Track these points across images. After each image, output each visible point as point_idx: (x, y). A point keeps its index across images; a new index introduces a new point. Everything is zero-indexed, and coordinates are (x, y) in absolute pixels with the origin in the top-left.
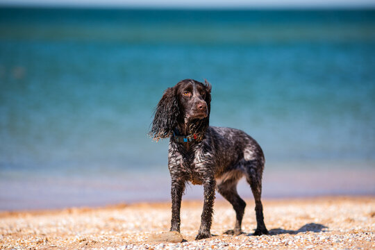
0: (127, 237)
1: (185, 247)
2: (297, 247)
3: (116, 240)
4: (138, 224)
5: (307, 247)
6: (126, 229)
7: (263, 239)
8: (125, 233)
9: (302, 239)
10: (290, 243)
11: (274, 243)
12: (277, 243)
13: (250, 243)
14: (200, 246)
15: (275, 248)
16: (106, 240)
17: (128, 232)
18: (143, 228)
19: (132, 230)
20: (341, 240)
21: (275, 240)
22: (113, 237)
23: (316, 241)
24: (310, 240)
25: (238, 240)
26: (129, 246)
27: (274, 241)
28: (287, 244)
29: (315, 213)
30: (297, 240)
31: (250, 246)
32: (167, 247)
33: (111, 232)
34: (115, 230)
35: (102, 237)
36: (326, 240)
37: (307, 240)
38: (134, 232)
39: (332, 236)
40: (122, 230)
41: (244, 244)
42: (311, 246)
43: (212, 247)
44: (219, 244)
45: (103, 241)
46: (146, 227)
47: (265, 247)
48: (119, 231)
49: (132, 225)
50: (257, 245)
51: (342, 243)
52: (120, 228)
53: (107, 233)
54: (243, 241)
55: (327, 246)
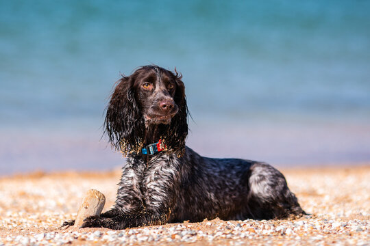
0: (45, 221)
1: (132, 237)
2: (298, 238)
3: (29, 225)
4: (62, 201)
5: (314, 238)
6: (45, 208)
7: (248, 225)
8: (43, 215)
9: (306, 225)
10: (288, 232)
11: (265, 232)
12: (269, 232)
13: (228, 232)
14: (155, 236)
15: (266, 238)
16: (15, 225)
17: (47, 213)
18: (69, 207)
19: (53, 211)
20: (363, 227)
21: (267, 227)
22: (24, 220)
23: (326, 229)
24: (318, 227)
25: (210, 227)
26: (48, 235)
27: (264, 228)
28: (284, 234)
29: (324, 187)
30: (299, 228)
31: (229, 236)
32: (105, 237)
33: (21, 214)
34: (27, 210)
35: (8, 220)
36: (342, 228)
37: (313, 227)
38: (56, 213)
39: (350, 222)
40: (38, 209)
41: (220, 233)
42: (319, 237)
43: (173, 237)
44: (183, 233)
45: (10, 227)
46: (74, 206)
47: (251, 237)
48: (34, 212)
49: (53, 203)
50: (238, 235)
51: (366, 232)
52: (35, 207)
53: (16, 215)
54: (218, 228)
55: (343, 236)
